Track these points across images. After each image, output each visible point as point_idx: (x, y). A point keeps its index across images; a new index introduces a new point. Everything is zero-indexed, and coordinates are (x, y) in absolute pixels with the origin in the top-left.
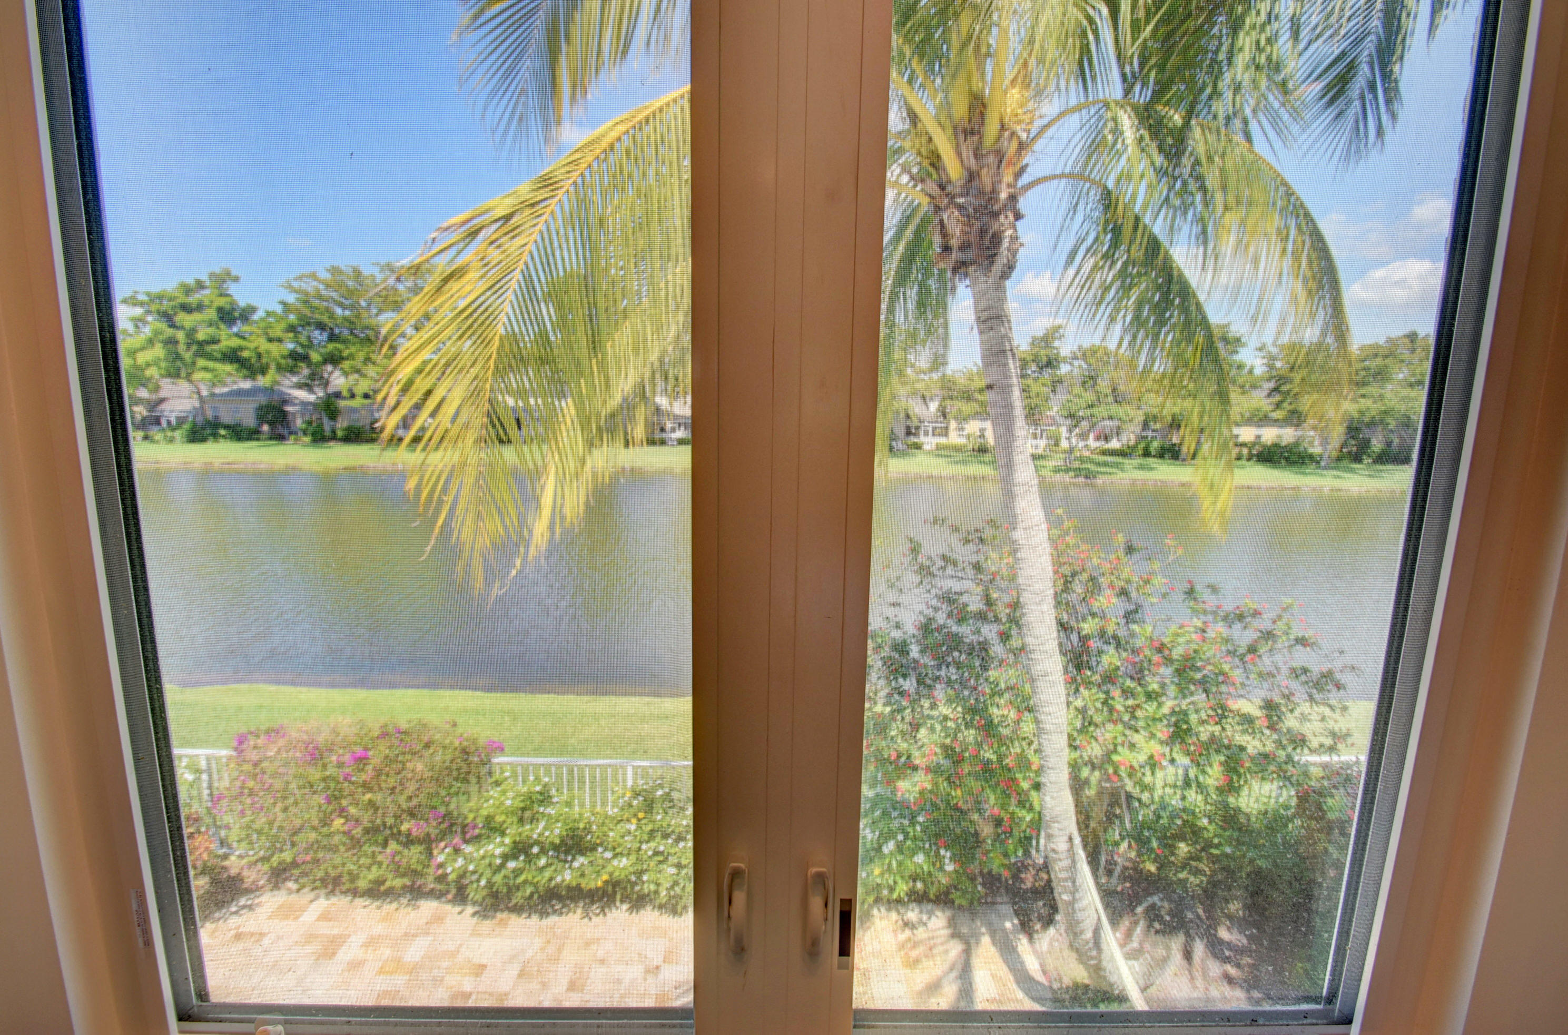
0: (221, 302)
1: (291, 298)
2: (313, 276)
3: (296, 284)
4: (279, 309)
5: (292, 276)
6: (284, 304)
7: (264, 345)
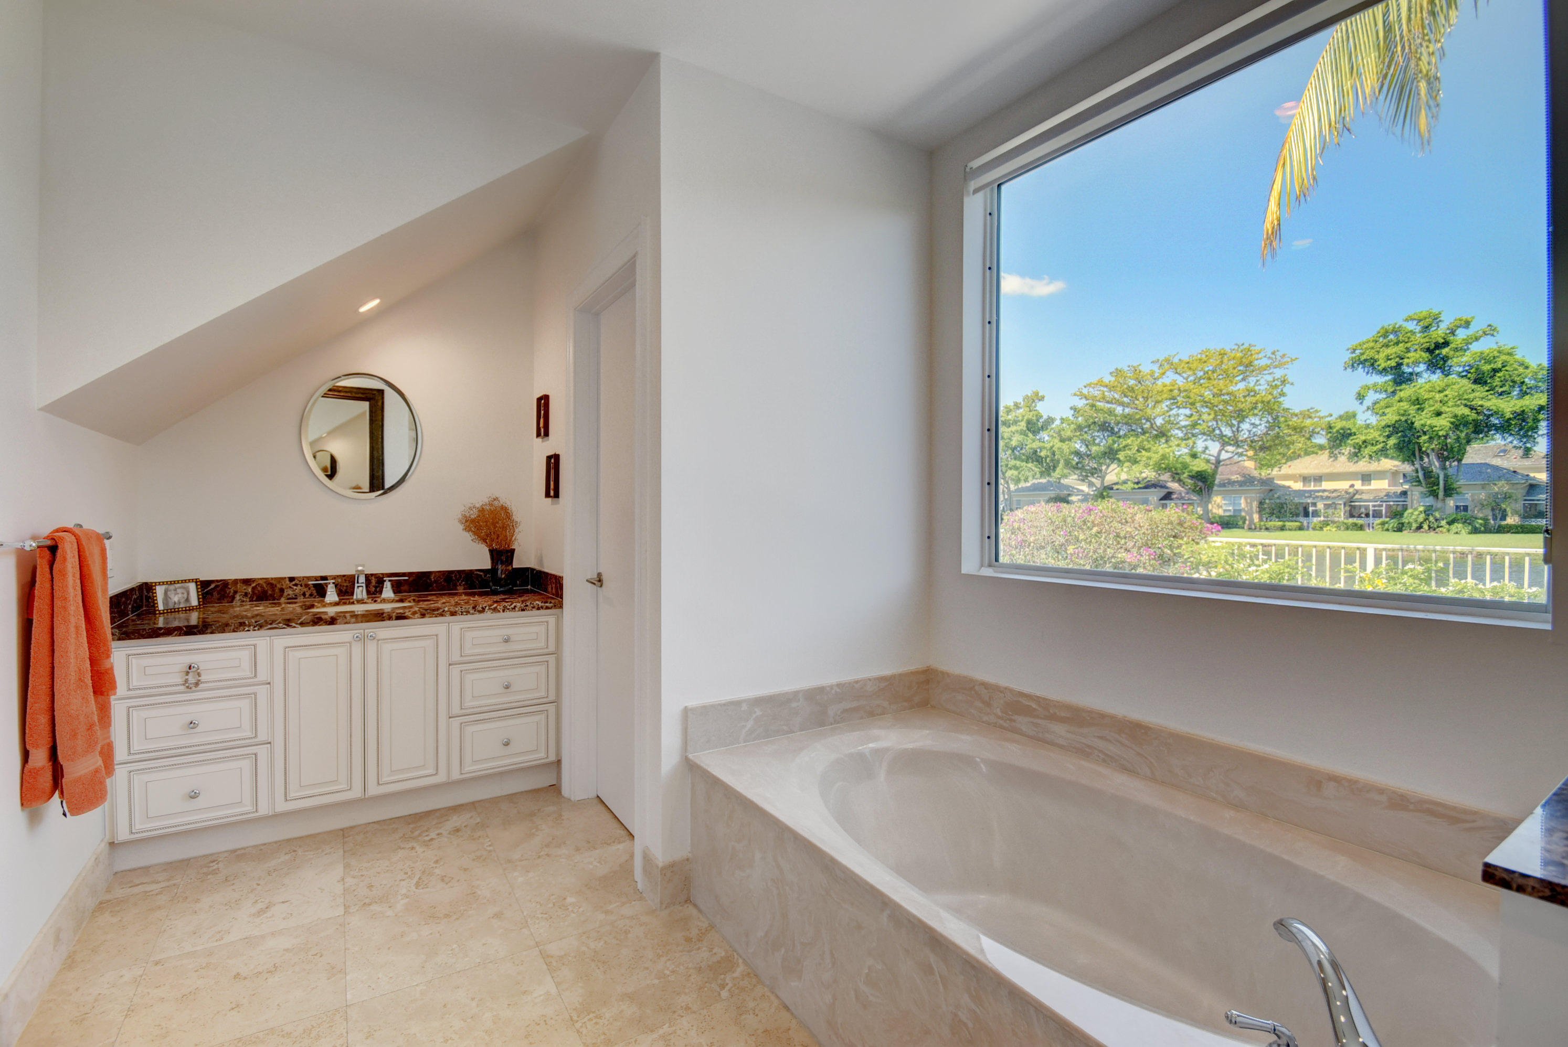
0: (1030, 416)
1: (1080, 403)
2: (1100, 383)
3: (1085, 391)
4: (1069, 414)
5: (1081, 386)
6: (1074, 409)
7: (1057, 444)
